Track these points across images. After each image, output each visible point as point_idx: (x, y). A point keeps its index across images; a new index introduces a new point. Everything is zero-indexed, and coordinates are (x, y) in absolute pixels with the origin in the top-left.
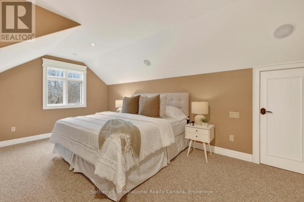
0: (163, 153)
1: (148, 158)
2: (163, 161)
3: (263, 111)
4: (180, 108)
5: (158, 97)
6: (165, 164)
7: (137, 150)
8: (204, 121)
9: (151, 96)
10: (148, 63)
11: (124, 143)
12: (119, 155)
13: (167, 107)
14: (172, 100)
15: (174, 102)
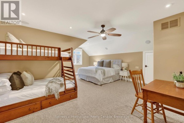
0: (111, 78)
1: (107, 78)
2: (111, 80)
3: (146, 66)
4: (118, 65)
5: (110, 61)
6: (112, 81)
7: (104, 74)
8: (126, 69)
9: (108, 61)
10: (107, 49)
11: (101, 72)
12: (101, 74)
13: (114, 65)
14: (116, 62)
15: (116, 63)
